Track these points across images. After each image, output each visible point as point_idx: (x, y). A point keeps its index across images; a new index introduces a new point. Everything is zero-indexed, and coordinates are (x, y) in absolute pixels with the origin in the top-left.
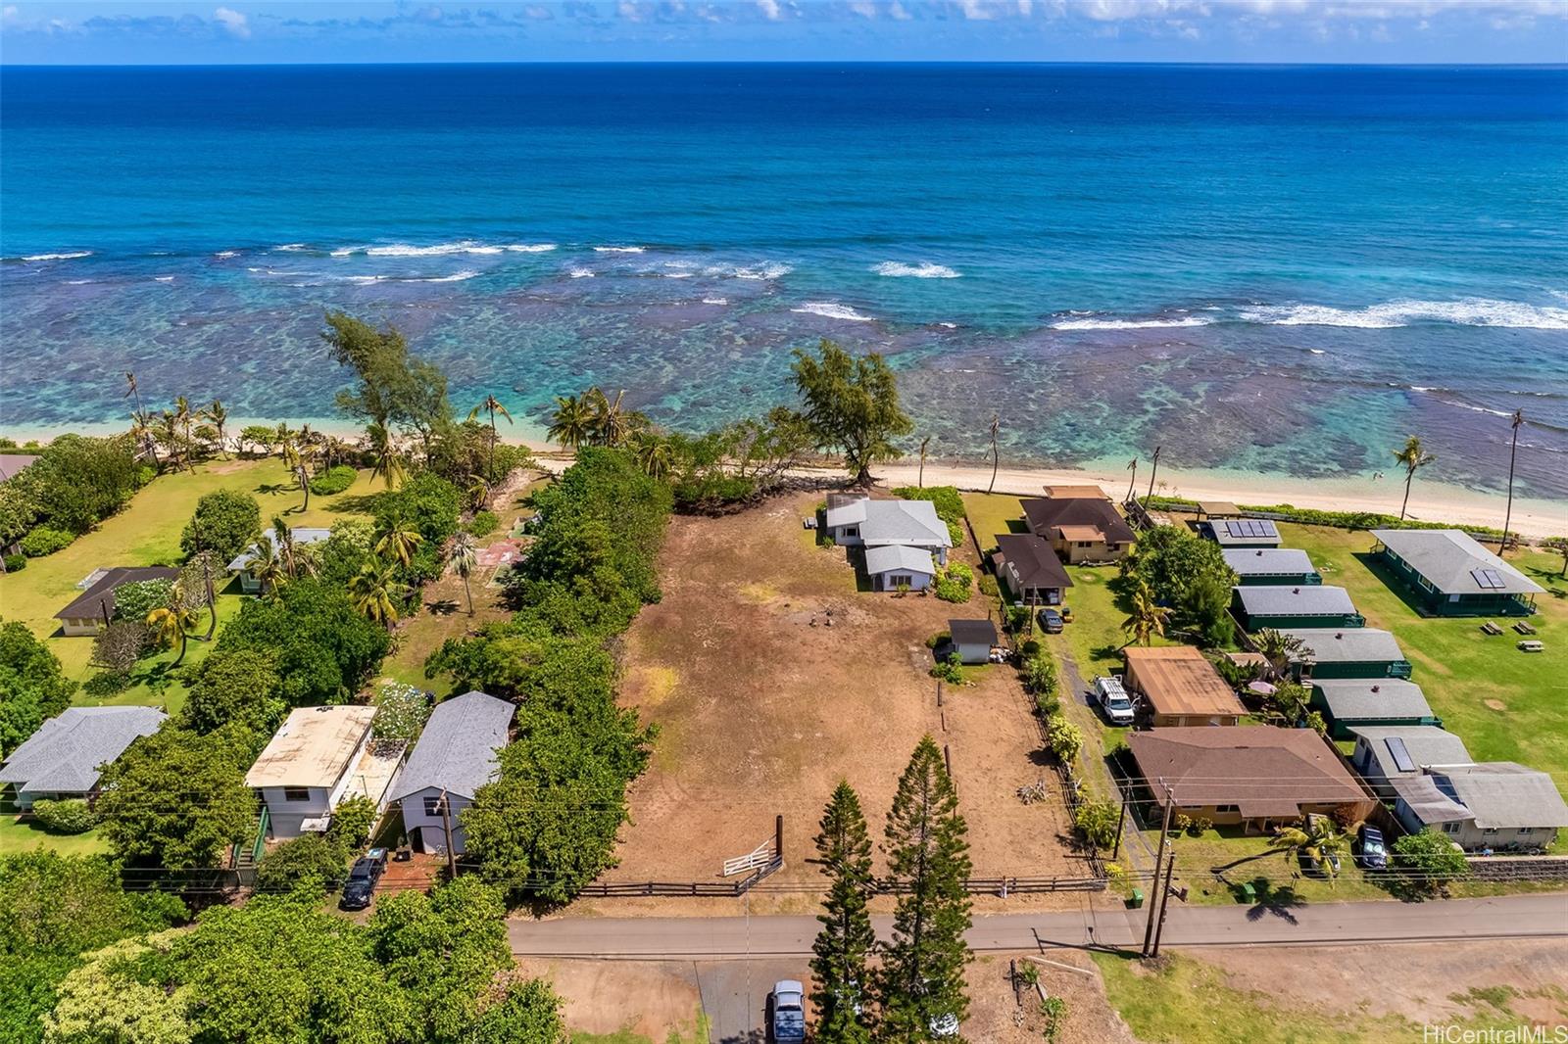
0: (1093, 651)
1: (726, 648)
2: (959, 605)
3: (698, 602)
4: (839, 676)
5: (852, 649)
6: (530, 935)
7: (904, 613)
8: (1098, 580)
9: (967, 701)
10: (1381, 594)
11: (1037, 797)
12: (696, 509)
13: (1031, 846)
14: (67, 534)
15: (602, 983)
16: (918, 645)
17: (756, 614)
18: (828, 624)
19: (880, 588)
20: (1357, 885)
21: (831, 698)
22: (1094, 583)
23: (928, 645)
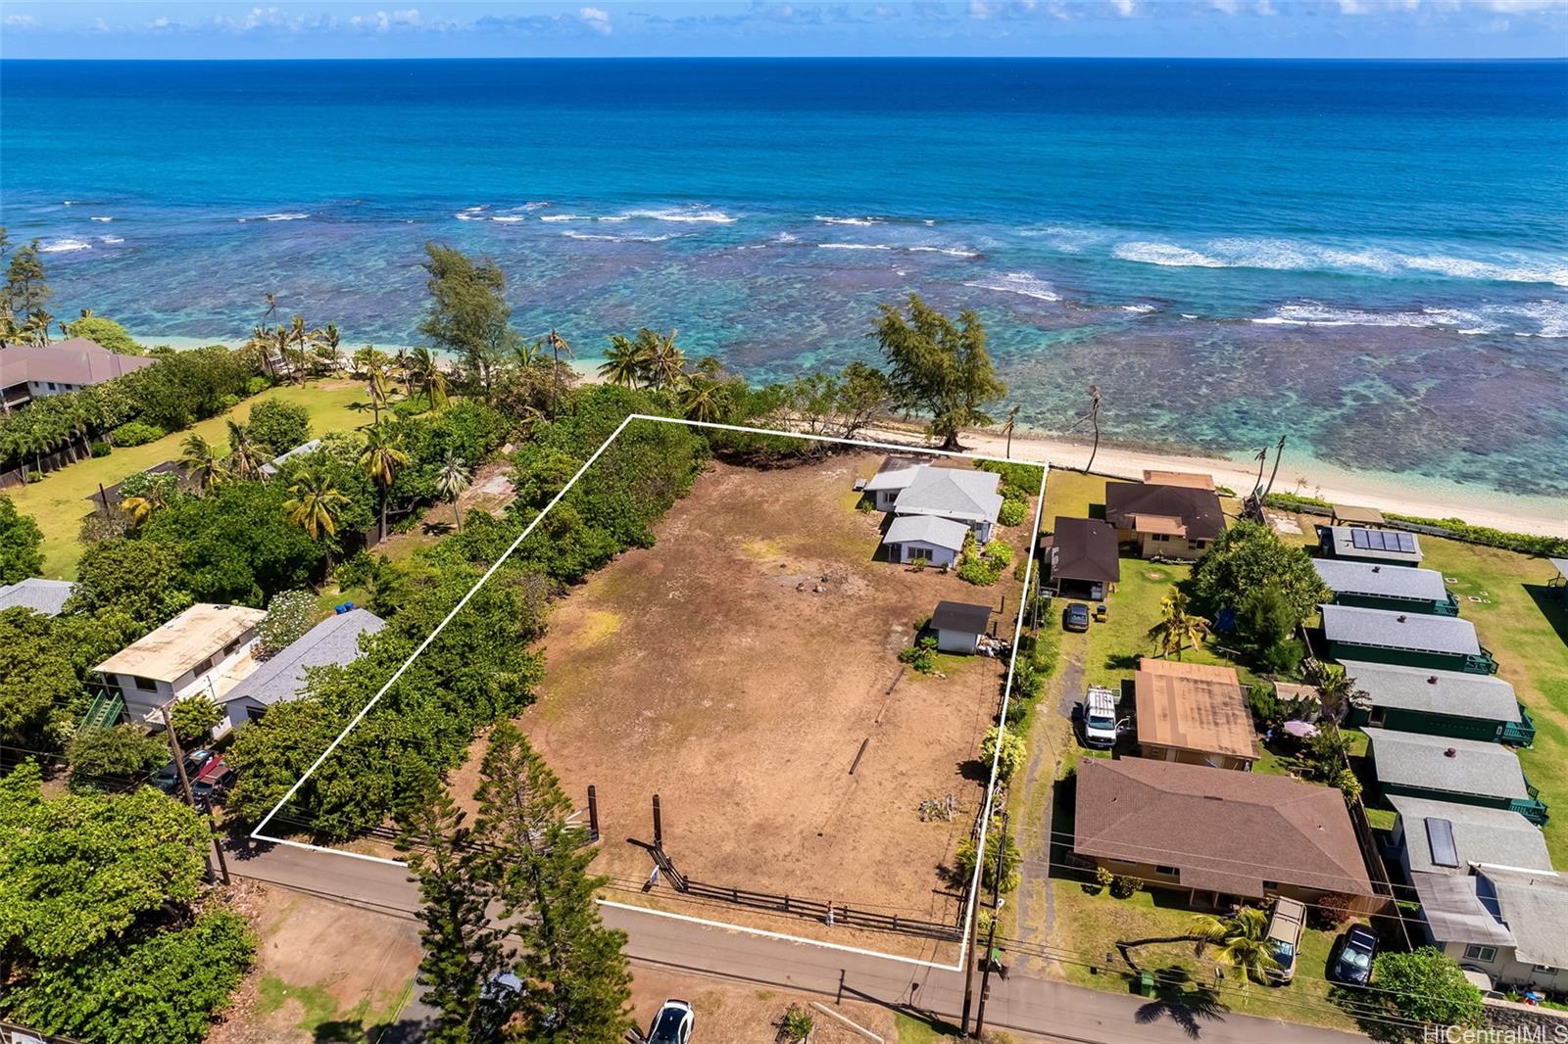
0: (1113, 658)
1: (691, 602)
2: (979, 588)
3: (692, 551)
4: (794, 644)
5: (826, 620)
6: (296, 865)
7: (910, 588)
8: (1168, 577)
9: (924, 693)
10: (1542, 638)
11: (940, 815)
12: (745, 461)
13: (900, 871)
14: (158, 430)
15: (332, 931)
16: (905, 624)
17: (746, 570)
18: (816, 591)
19: (897, 559)
20: (1313, 1001)
21: (770, 669)
22: (1160, 582)
23: (915, 627)
